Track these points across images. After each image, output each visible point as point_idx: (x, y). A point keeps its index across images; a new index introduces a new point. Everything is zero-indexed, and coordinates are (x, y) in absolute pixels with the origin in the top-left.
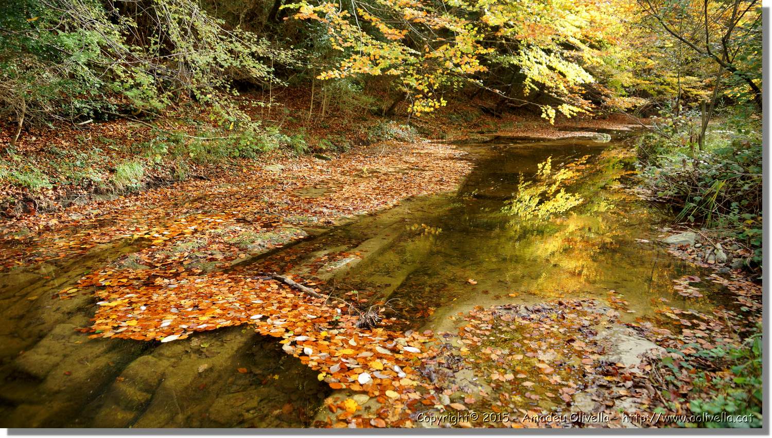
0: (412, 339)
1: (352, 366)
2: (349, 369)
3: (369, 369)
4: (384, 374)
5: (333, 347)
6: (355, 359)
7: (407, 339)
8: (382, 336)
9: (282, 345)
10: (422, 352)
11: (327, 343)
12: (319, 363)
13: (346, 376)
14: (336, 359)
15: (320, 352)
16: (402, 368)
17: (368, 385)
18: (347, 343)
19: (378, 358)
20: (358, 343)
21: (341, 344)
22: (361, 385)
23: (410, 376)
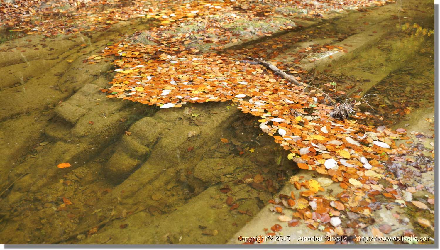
0: (383, 134)
1: (321, 151)
2: (318, 153)
3: (336, 156)
4: (350, 163)
5: (305, 132)
6: (325, 145)
7: (378, 134)
8: (353, 127)
9: (260, 123)
10: (391, 148)
11: (300, 127)
12: (290, 144)
13: (313, 159)
14: (306, 143)
15: (293, 134)
16: (369, 160)
17: (333, 171)
18: (319, 130)
19: (347, 147)
20: (329, 132)
21: (313, 130)
22: (327, 169)
23: (376, 169)
